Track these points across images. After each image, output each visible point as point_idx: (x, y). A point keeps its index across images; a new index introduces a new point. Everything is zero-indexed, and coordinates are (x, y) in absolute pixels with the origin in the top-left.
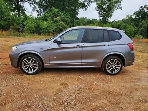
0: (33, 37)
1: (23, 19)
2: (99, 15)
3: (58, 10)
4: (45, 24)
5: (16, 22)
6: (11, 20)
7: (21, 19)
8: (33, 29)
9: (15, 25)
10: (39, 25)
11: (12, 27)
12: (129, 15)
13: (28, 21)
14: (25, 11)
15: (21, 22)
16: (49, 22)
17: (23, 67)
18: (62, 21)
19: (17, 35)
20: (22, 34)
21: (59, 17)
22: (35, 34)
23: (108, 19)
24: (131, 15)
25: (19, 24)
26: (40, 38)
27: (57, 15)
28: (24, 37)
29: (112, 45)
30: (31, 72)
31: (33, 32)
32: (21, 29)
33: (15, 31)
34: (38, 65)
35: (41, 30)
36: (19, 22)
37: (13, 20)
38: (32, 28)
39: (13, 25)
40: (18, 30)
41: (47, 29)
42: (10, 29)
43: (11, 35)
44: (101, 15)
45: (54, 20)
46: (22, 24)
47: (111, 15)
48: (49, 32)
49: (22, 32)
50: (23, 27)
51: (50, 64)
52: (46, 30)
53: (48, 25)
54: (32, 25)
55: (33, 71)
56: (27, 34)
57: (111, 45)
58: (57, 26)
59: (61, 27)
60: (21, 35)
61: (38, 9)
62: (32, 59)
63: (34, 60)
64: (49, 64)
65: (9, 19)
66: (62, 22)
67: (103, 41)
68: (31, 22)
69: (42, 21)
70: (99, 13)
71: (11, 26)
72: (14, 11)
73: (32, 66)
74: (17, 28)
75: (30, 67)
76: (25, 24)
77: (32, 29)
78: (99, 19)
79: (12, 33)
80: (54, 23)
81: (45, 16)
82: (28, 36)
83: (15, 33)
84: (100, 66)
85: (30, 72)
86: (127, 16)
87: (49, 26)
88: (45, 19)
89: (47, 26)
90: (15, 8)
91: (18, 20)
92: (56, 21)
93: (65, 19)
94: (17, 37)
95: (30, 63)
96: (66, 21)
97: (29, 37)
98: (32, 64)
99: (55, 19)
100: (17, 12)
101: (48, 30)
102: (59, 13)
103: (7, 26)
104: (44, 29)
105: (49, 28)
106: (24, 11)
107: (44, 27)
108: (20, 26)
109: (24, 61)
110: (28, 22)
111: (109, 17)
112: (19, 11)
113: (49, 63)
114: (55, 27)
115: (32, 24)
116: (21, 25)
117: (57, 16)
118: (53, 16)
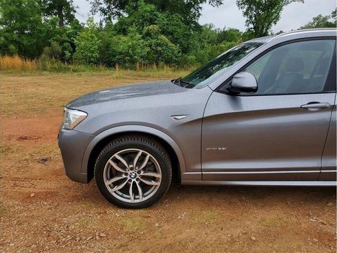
0: (97, 73)
1: (71, 31)
2: (246, 18)
3: (153, 7)
4: (123, 43)
5: (55, 38)
6: (44, 35)
7: (65, 30)
8: (96, 55)
9: (55, 44)
10: (109, 45)
11: (47, 49)
12: (320, 16)
13: (83, 34)
14: (75, 11)
15: (67, 38)
16: (132, 37)
17: (107, 183)
18: (163, 33)
19: (59, 70)
20: (71, 67)
21: (156, 24)
22: (101, 67)
23: (268, 29)
24: (324, 16)
25: (62, 43)
26: (115, 75)
27: (151, 19)
28: (76, 74)
30: (135, 198)
31: (97, 62)
32: (68, 54)
33: (54, 59)
34: (159, 176)
35: (114, 56)
36: (63, 38)
37: (50, 34)
38: (92, 52)
39: (49, 45)
40: (62, 57)
41: (127, 54)
42: (43, 56)
43: (45, 69)
44: (251, 17)
45: (144, 32)
46: (68, 42)
47: (277, 18)
48: (133, 62)
49: (70, 61)
50: (72, 50)
51: (201, 170)
52: (126, 56)
53: (130, 43)
54: (93, 44)
55: (143, 196)
56: (82, 67)
58: (150, 46)
59: (159, 48)
60: (69, 69)
61: (105, 6)
62: (139, 154)
63: (147, 158)
64: (197, 171)
65: (40, 31)
66: (163, 37)
68: (91, 37)
69: (115, 35)
70: (246, 14)
71: (44, 46)
72: (49, 14)
73: (137, 179)
74: (58, 52)
75: (130, 180)
76: (76, 41)
77: (94, 55)
78: (246, 27)
79: (49, 65)
80: (143, 38)
81: (121, 23)
82: (84, 71)
83: (56, 65)
85: (130, 199)
86: (315, 19)
87: (133, 47)
88: (122, 29)
89: (129, 47)
90: (51, 7)
91: (61, 34)
92: (148, 34)
93: (170, 29)
94: (60, 74)
95: (132, 169)
96: (172, 34)
97: (88, 72)
98: (139, 172)
99: (146, 28)
100: (55, 14)
101: (131, 57)
102: (155, 15)
103: (35, 48)
104: (121, 53)
105: (132, 51)
106: (72, 13)
107: (122, 47)
108: (65, 49)
109: (110, 161)
110: (83, 38)
111: (270, 24)
112: (60, 13)
113: (199, 167)
114: (148, 49)
115: (93, 42)
116: (66, 44)
117: (152, 22)
118: (141, 21)
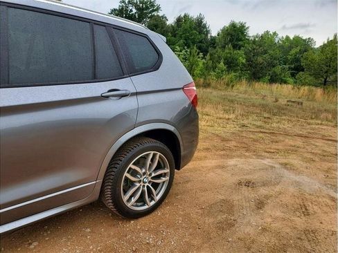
29: (137, 94)
57: (133, 94)
67: (95, 78)
84: (96, 196)
